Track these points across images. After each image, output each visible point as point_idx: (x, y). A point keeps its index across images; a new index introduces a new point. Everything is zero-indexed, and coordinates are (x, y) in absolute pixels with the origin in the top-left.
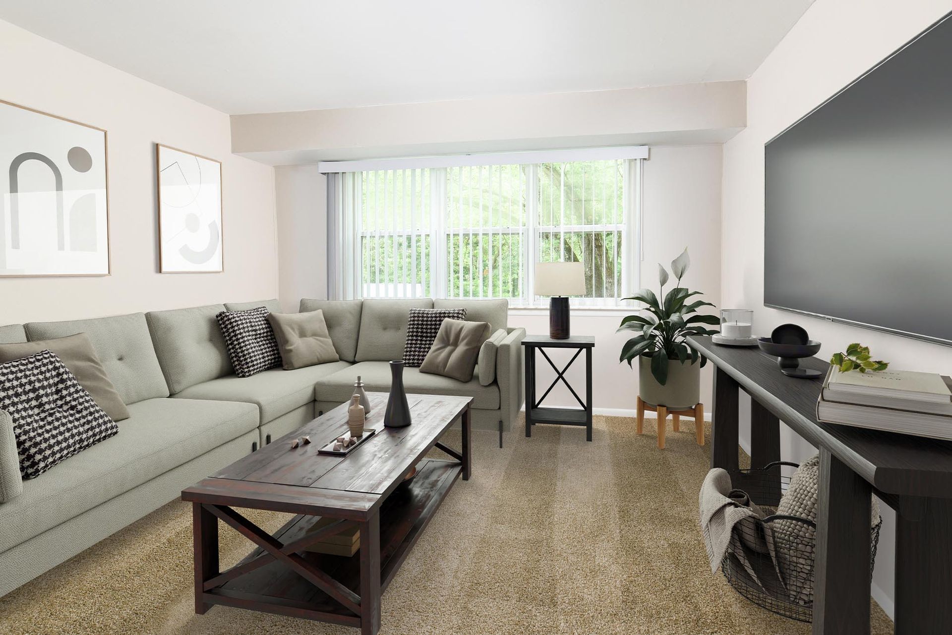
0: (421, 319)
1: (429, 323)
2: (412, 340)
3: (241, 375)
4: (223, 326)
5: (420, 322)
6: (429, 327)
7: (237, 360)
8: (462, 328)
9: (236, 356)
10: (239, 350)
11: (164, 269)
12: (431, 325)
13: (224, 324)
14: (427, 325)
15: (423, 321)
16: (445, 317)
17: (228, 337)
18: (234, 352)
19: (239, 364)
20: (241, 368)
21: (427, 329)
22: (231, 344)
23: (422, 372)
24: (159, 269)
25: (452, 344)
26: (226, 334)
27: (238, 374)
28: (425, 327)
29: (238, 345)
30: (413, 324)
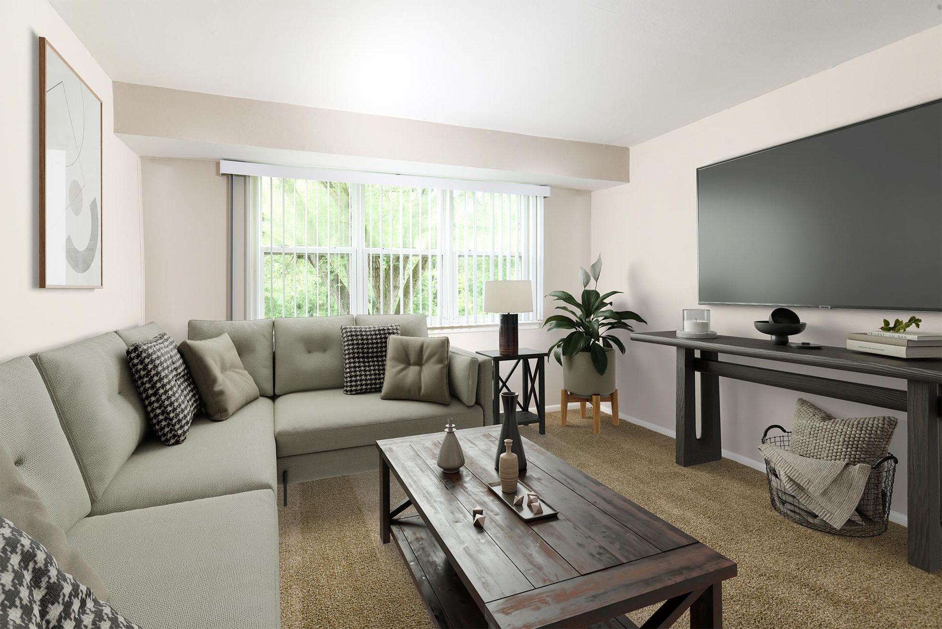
0: (360, 337)
1: (370, 341)
2: (354, 362)
3: (172, 441)
4: (140, 367)
5: (360, 342)
6: (370, 346)
7: (166, 419)
8: (422, 347)
9: (163, 413)
10: (167, 403)
11: (49, 282)
12: (372, 343)
13: (141, 364)
14: (368, 344)
15: (362, 339)
16: (389, 334)
17: (149, 383)
18: (160, 407)
19: (168, 425)
20: (171, 430)
21: (368, 348)
22: (155, 394)
23: (386, 398)
24: (41, 282)
25: (413, 363)
26: (145, 379)
27: (168, 440)
28: (365, 346)
29: (165, 394)
30: (353, 344)
